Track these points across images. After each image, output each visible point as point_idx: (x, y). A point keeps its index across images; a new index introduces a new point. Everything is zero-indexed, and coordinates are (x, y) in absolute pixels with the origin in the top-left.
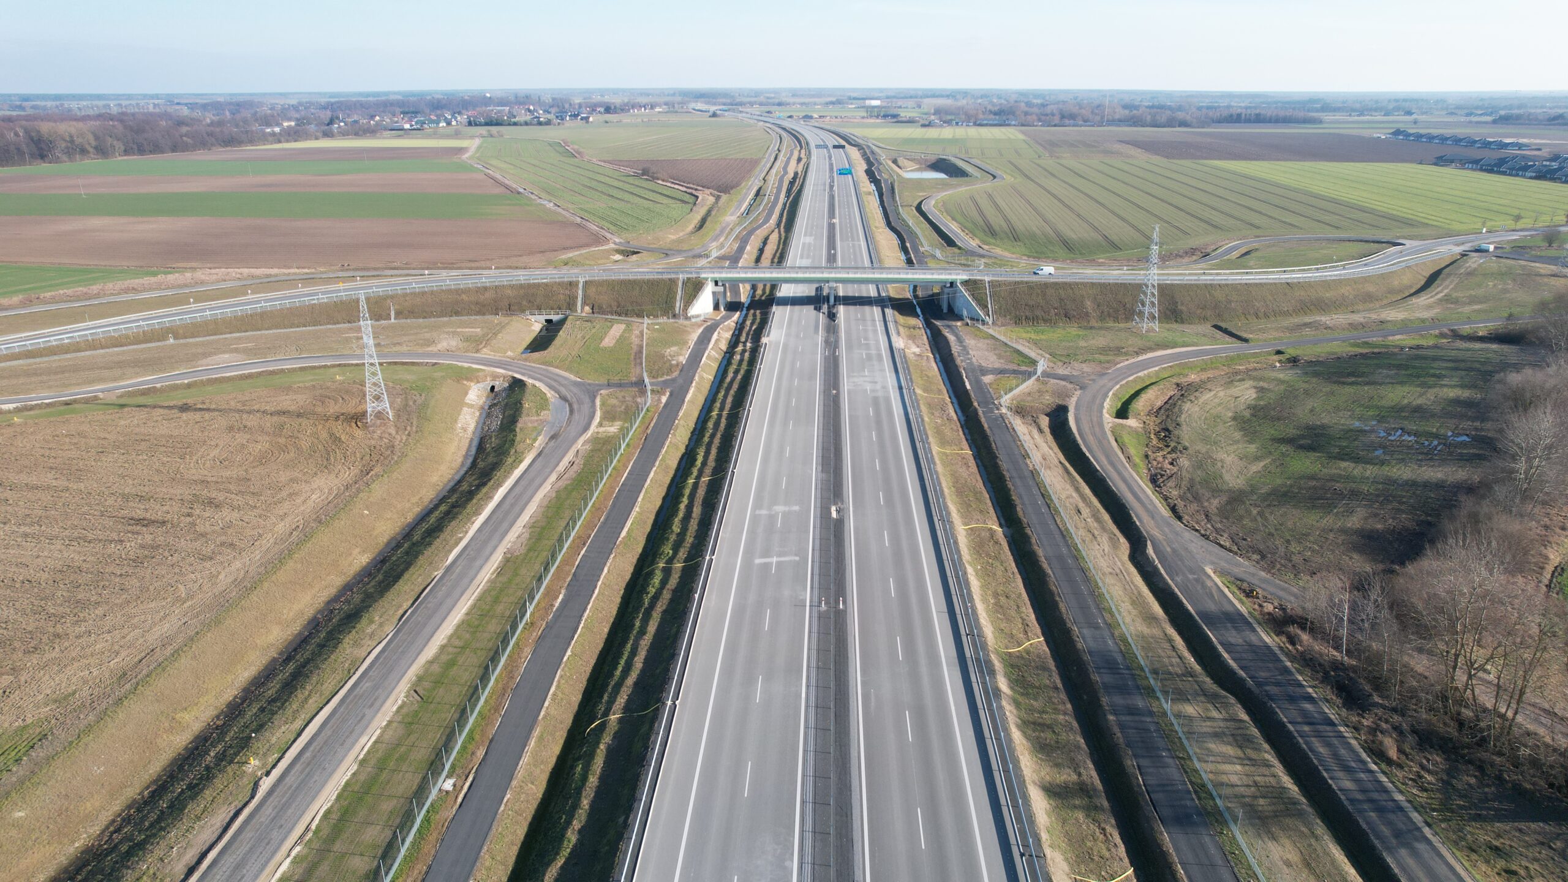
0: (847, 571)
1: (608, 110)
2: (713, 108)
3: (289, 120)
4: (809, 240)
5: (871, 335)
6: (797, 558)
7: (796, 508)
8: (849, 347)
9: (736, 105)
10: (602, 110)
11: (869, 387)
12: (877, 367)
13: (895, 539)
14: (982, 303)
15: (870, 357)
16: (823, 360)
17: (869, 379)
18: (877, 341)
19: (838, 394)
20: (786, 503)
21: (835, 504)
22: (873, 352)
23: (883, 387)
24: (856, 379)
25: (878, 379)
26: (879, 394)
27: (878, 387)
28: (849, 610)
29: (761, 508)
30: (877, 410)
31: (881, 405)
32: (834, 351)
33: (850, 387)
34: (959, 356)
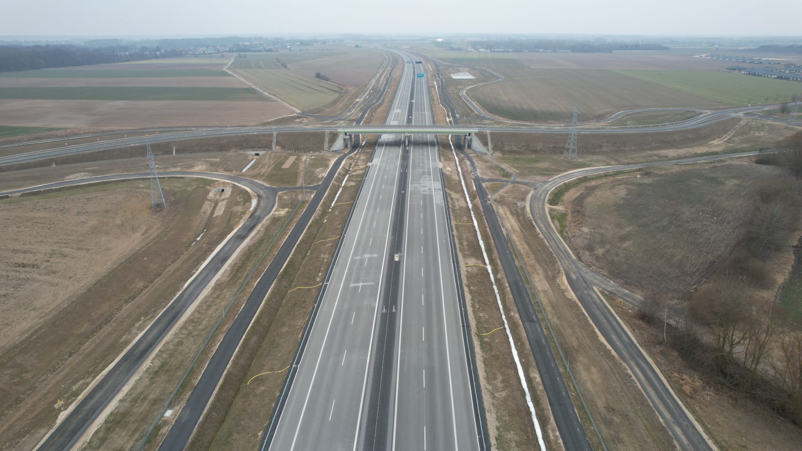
0: (399, 290)
4: (398, 111)
5: (426, 161)
6: (373, 283)
7: (376, 255)
11: (422, 189)
12: (427, 179)
13: (427, 272)
14: (485, 144)
15: (424, 173)
16: (399, 174)
17: (422, 185)
18: (429, 164)
19: (405, 193)
20: (371, 253)
21: (397, 253)
22: (426, 170)
23: (429, 189)
24: (415, 185)
25: (427, 185)
26: (427, 193)
27: (427, 189)
28: (398, 313)
29: (357, 256)
30: (425, 203)
31: (427, 199)
32: (405, 170)
33: (412, 189)
34: (472, 172)
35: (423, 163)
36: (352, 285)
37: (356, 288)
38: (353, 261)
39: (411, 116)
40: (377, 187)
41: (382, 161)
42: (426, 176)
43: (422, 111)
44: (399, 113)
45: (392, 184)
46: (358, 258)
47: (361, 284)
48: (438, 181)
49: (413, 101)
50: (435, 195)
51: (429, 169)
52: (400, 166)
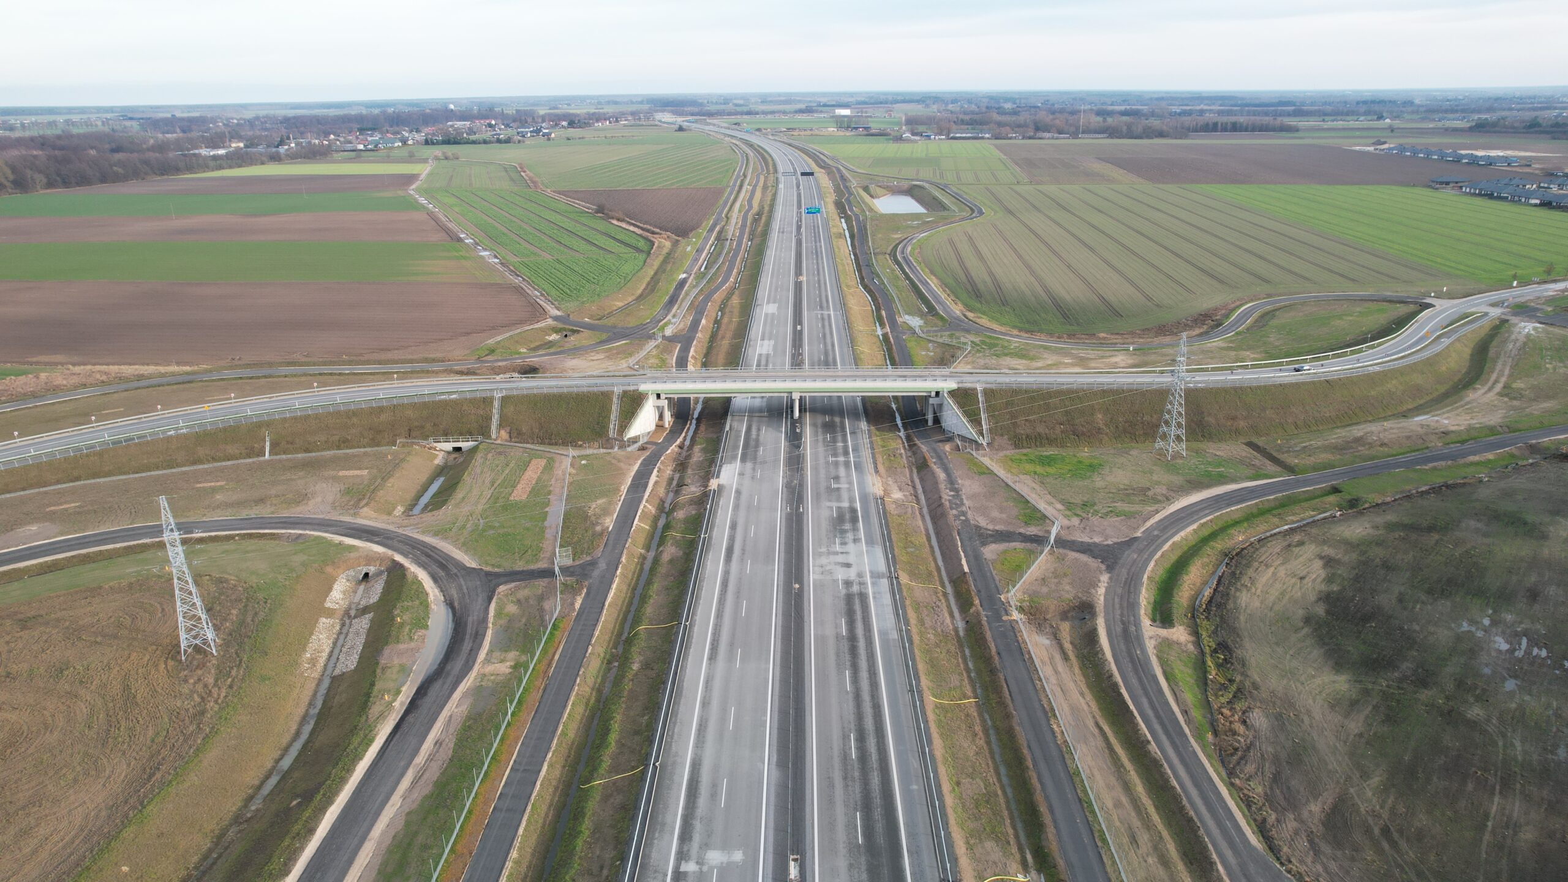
1: (571, 124)
2: (679, 120)
3: (240, 138)
4: (772, 306)
5: (842, 474)
7: (738, 856)
8: (816, 495)
9: (704, 115)
10: (565, 123)
11: (841, 575)
12: (851, 535)
14: (974, 418)
15: (842, 515)
16: (784, 518)
17: (840, 558)
18: (850, 483)
19: (801, 589)
20: (725, 847)
21: (795, 851)
22: (847, 505)
23: (860, 575)
24: (824, 560)
25: (851, 559)
26: (855, 589)
27: (852, 574)
29: (686, 860)
30: (851, 623)
31: (857, 607)
32: (798, 508)
33: (818, 577)
34: (952, 508)
35: (837, 480)
39: (801, 323)
40: (735, 567)
41: (741, 474)
42: (847, 526)
43: (822, 308)
44: (773, 314)
45: (769, 559)
46: (691, 869)
48: (877, 543)
49: (801, 278)
50: (874, 598)
51: (852, 500)
52: (785, 489)
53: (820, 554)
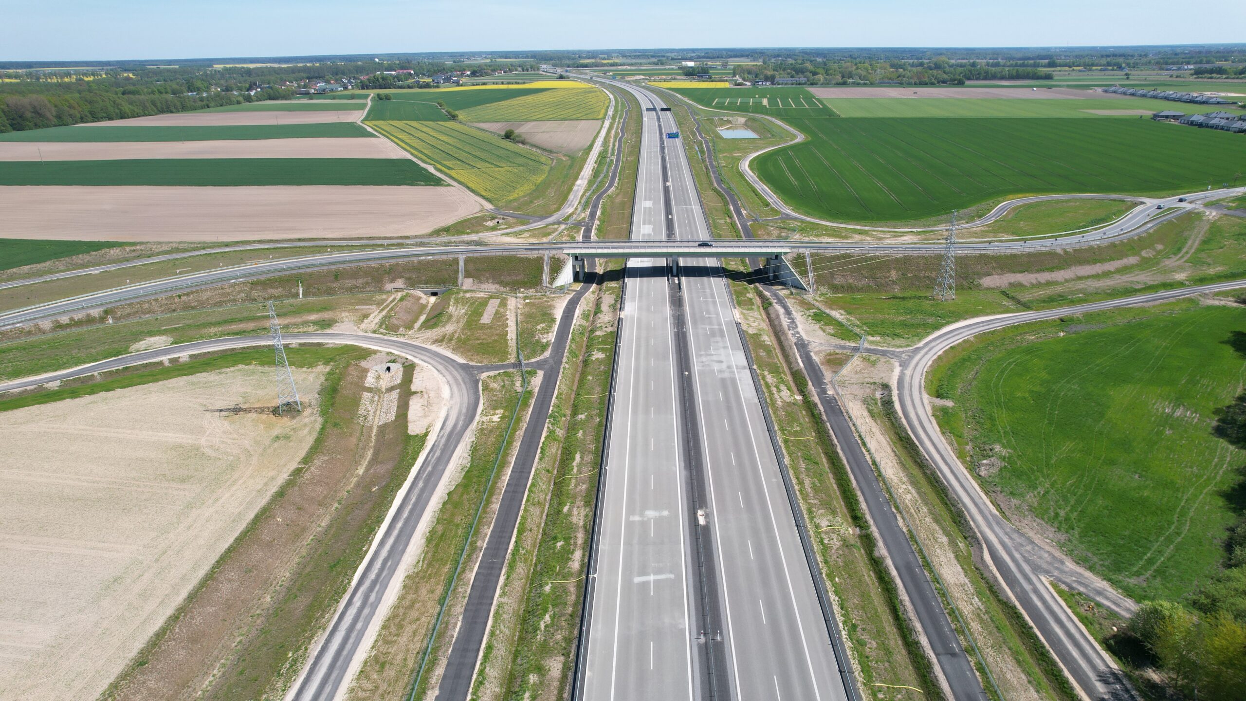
0: (720, 595)
3: (216, 85)
4: (648, 204)
5: (712, 308)
6: (672, 576)
7: (665, 513)
8: (695, 322)
9: (578, 67)
10: (468, 72)
11: (716, 367)
12: (721, 344)
13: (759, 549)
14: (803, 273)
15: (713, 334)
16: (673, 336)
17: (714, 358)
18: (718, 314)
19: (690, 375)
20: (656, 508)
21: (701, 508)
22: (716, 327)
23: (729, 367)
24: (704, 359)
25: (723, 358)
26: (726, 375)
27: (724, 366)
28: (725, 643)
29: (633, 514)
30: (726, 394)
31: (728, 386)
32: (682, 329)
33: (700, 368)
34: (789, 330)
35: (708, 312)
36: (637, 580)
37: (645, 585)
38: (630, 525)
39: (671, 214)
40: (642, 362)
41: (640, 308)
42: (719, 339)
43: (685, 203)
44: (650, 208)
45: (665, 357)
46: (637, 518)
47: (652, 578)
48: (739, 349)
49: (668, 184)
50: (740, 380)
51: (720, 324)
52: (672, 318)
53: (701, 355)
